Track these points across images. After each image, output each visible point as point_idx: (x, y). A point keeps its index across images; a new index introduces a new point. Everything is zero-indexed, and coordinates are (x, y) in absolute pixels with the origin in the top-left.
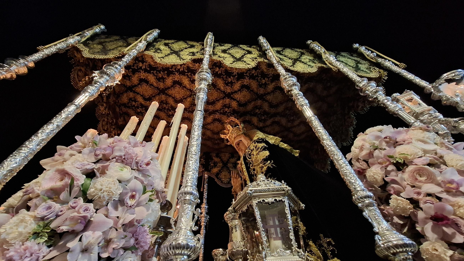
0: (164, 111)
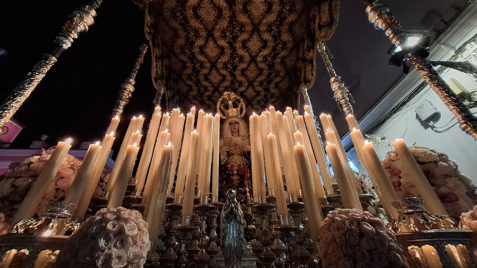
0: (230, 27)
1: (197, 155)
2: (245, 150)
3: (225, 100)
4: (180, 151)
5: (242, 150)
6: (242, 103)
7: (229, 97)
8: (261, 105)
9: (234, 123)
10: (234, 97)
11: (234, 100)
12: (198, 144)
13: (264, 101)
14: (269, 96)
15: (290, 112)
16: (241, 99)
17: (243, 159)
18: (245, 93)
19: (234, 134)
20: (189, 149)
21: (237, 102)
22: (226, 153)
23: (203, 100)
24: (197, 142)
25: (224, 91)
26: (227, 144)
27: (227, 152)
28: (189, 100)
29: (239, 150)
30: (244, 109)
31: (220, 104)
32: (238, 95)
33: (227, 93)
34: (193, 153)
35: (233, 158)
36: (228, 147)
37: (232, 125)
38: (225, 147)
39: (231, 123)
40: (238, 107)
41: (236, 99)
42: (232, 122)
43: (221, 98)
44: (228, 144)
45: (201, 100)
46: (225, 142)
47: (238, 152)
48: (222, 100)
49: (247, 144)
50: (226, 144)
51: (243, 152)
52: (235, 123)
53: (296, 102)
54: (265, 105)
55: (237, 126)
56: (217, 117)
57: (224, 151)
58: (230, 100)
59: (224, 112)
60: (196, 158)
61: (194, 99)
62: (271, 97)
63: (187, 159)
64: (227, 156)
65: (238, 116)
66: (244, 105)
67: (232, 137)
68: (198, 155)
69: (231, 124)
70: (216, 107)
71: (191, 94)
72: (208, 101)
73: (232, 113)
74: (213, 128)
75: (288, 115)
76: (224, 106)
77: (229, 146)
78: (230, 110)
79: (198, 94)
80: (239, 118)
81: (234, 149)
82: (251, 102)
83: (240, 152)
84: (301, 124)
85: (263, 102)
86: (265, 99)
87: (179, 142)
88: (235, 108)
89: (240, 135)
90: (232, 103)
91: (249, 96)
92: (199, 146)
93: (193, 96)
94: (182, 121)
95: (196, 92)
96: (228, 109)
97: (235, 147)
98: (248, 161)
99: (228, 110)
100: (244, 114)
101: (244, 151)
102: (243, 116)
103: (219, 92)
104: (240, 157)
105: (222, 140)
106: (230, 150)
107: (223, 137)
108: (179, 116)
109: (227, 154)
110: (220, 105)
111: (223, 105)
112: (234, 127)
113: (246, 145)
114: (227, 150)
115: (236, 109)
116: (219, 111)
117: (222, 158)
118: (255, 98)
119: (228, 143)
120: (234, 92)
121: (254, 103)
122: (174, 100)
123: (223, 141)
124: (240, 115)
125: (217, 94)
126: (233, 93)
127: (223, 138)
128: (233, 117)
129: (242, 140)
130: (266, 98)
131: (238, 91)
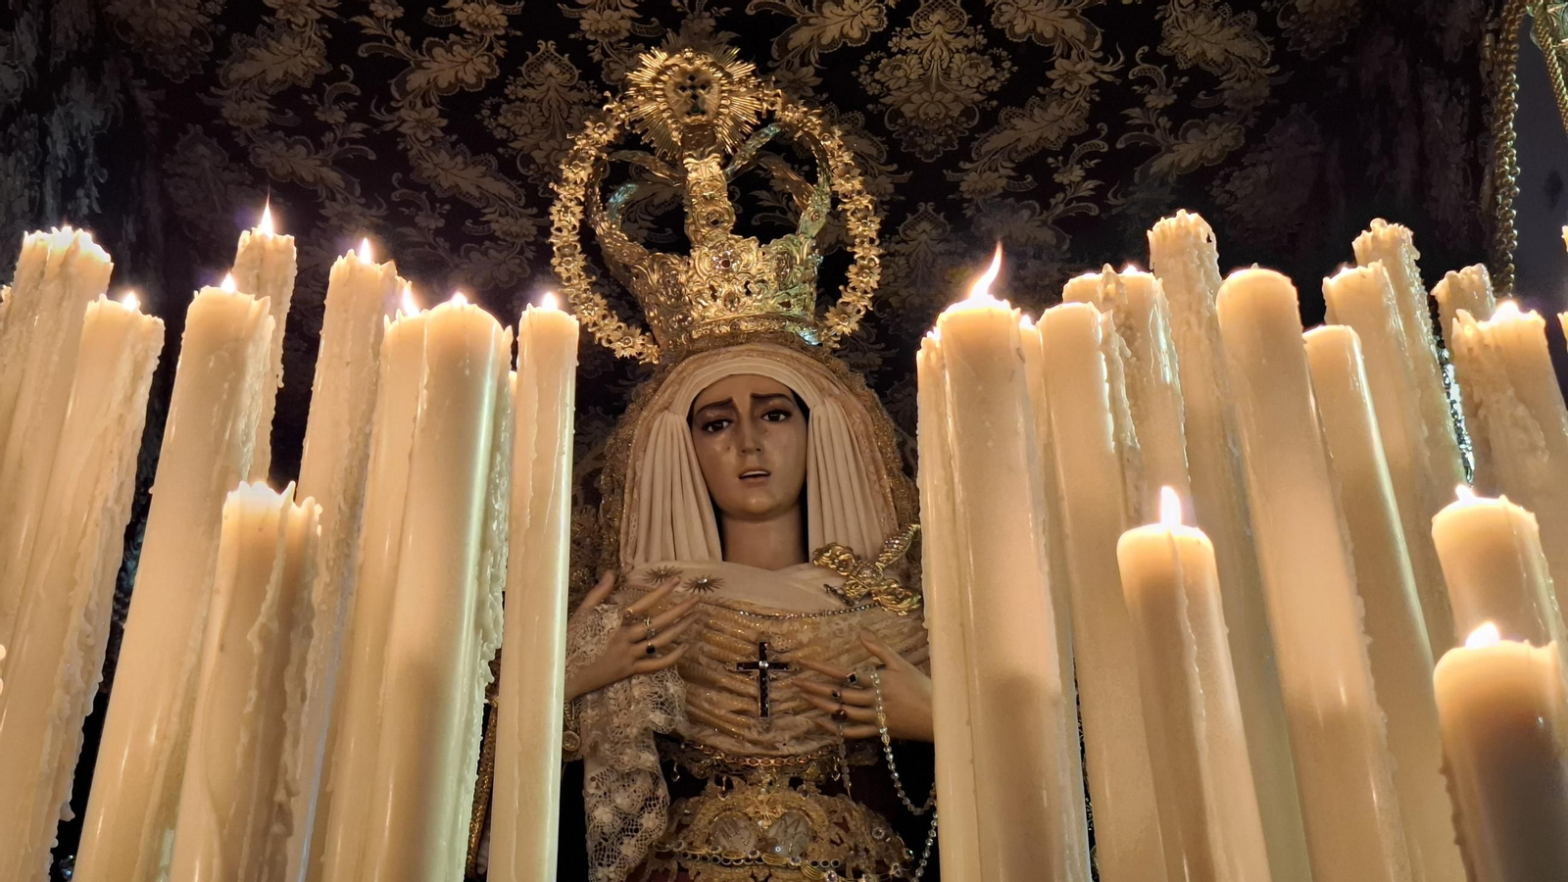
1: (287, 757)
2: (871, 722)
3: (648, 149)
4: (93, 728)
5: (839, 717)
6: (843, 186)
7: (696, 110)
8: (1058, 205)
9: (743, 404)
10: (744, 105)
11: (754, 144)
12: (308, 633)
13: (1091, 156)
14: (1154, 100)
15: (1396, 275)
16: (827, 129)
17: (843, 825)
18: (874, 66)
19: (744, 532)
20: (190, 705)
21: (784, 175)
22: (649, 759)
23: (388, 144)
24: (293, 611)
25: (633, 39)
26: (666, 649)
27: (666, 742)
28: (224, 136)
29: (803, 721)
30: (867, 253)
31: (589, 185)
32: (794, 91)
33: (662, 71)
34: (244, 738)
35: (729, 822)
36: (674, 688)
37: (722, 436)
38: (639, 688)
39: (712, 414)
40: (793, 229)
41: (772, 130)
42: (727, 404)
43: (603, 119)
44: (671, 658)
45: (369, 139)
46: (638, 630)
47: (799, 749)
48: (611, 147)
49: (890, 653)
50: (651, 650)
51: (853, 744)
52: (761, 409)
53: (1476, 169)
54: (1105, 207)
55: (778, 443)
56: (548, 338)
57: (633, 731)
58: (701, 139)
59: (636, 287)
60: (268, 798)
61: (289, 132)
62: (1181, 115)
63: (168, 812)
64: (662, 791)
65: (791, 328)
66: (865, 201)
67: (717, 568)
68: (301, 763)
69: (707, 419)
70: (545, 230)
71: (242, 70)
72: (443, 157)
73: (731, 299)
74: (495, 447)
75: (1367, 315)
76: (629, 216)
77: (686, 672)
78: (703, 261)
79: (327, 69)
80: (804, 347)
81: (738, 704)
82: (950, 175)
83: (814, 745)
84: (1521, 410)
85: (1089, 174)
86: (1111, 139)
87: (76, 618)
88: (764, 240)
89: (814, 543)
90: (722, 183)
91: (918, 105)
92: (317, 653)
93: (273, 99)
94: (125, 369)
95: (311, 44)
96: (683, 247)
97: (753, 689)
98: (908, 854)
99: (674, 260)
100: (864, 304)
101: (863, 731)
102: (847, 327)
103: (578, 51)
104: (815, 808)
105: (606, 601)
106: (693, 719)
107: (616, 565)
108: (92, 307)
109: (666, 765)
110: (586, 205)
111: (619, 198)
112: (744, 452)
113: (882, 667)
114: (658, 719)
115: (776, 246)
116: (571, 266)
117: (601, 815)
118: (989, 121)
119: (676, 642)
120: (743, 57)
121: (973, 180)
122: (44, 132)
123: (612, 621)
124: (820, 314)
125: (552, 72)
126: (741, 70)
127: (619, 584)
128: (734, 338)
129: (835, 603)
130: (1119, 126)
131: (800, 37)
